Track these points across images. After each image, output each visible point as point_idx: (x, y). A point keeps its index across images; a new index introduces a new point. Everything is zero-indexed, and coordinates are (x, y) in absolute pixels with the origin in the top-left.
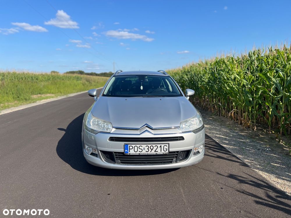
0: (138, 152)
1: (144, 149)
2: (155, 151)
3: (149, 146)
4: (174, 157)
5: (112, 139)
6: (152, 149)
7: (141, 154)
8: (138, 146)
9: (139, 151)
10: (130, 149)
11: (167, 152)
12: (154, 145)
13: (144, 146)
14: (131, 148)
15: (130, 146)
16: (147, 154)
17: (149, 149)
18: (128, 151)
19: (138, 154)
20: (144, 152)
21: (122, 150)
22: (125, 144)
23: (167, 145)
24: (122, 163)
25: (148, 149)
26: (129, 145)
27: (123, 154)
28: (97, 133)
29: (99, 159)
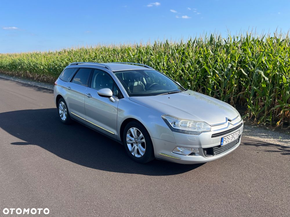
1: (230, 139)
3: (233, 134)
4: (238, 140)
5: (214, 136)
7: (229, 143)
8: (228, 137)
9: (228, 141)
10: (224, 141)
13: (230, 136)
16: (231, 142)
18: (223, 143)
19: (227, 143)
22: (222, 137)
23: (239, 131)
24: (216, 154)
26: (224, 138)
27: (219, 146)
28: (198, 133)
29: (201, 156)
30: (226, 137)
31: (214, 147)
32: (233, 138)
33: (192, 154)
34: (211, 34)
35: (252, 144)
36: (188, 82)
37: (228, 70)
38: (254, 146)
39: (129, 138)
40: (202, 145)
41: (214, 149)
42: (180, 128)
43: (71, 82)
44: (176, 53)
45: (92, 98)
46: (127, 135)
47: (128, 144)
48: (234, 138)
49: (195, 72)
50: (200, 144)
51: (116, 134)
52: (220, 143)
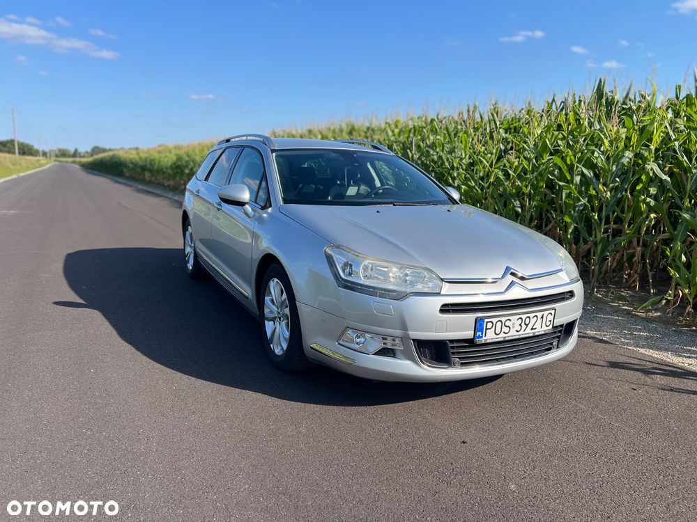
0: (502, 335)
1: (513, 327)
2: (532, 329)
3: (524, 317)
4: (554, 338)
5: (446, 309)
6: (527, 325)
7: (507, 338)
8: (503, 319)
9: (504, 333)
10: (487, 329)
11: (551, 327)
12: (531, 315)
13: (514, 318)
14: (489, 325)
15: (487, 322)
16: (518, 337)
17: (523, 324)
18: (482, 334)
19: (502, 339)
20: (513, 334)
21: (469, 334)
22: (478, 318)
23: (553, 312)
24: (463, 364)
25: (520, 325)
26: (486, 320)
27: (471, 342)
28: (401, 296)
29: (408, 362)
30: (494, 320)
31: (452, 341)
32: (524, 326)
33: (384, 352)
34: (600, 80)
35: (633, 366)
36: (515, 201)
37: (619, 167)
38: (640, 374)
39: (268, 308)
40: (409, 328)
41: (453, 348)
42: (363, 281)
43: (205, 180)
44: (501, 128)
45: (223, 212)
46: (266, 298)
47: (266, 322)
48: (530, 326)
49: (535, 174)
50: (404, 327)
51: (250, 297)
52: (473, 332)
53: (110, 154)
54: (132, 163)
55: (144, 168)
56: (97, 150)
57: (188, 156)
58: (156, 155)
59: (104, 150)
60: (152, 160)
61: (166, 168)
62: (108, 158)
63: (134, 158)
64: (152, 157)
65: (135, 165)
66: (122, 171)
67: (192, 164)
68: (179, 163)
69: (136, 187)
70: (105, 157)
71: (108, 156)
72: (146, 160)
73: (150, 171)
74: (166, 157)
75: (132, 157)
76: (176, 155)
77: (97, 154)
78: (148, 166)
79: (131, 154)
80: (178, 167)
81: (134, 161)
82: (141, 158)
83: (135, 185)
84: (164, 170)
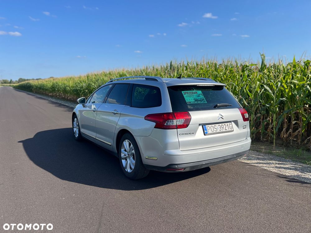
53: (26, 82)
54: (36, 86)
55: (40, 88)
56: (21, 80)
57: (57, 83)
58: (45, 83)
59: (24, 80)
60: (43, 85)
61: (49, 88)
62: (25, 84)
63: (36, 84)
64: (43, 84)
65: (37, 87)
66: (31, 89)
67: (58, 86)
68: (54, 86)
69: (36, 96)
70: (24, 84)
71: (26, 83)
72: (41, 84)
73: (43, 89)
74: (49, 83)
75: (35, 83)
76: (53, 83)
77: (21, 82)
78: (42, 87)
79: (35, 82)
80: (53, 88)
81: (36, 85)
82: (39, 84)
83: (36, 95)
84: (48, 89)
